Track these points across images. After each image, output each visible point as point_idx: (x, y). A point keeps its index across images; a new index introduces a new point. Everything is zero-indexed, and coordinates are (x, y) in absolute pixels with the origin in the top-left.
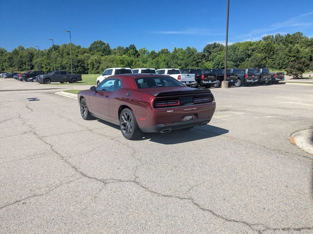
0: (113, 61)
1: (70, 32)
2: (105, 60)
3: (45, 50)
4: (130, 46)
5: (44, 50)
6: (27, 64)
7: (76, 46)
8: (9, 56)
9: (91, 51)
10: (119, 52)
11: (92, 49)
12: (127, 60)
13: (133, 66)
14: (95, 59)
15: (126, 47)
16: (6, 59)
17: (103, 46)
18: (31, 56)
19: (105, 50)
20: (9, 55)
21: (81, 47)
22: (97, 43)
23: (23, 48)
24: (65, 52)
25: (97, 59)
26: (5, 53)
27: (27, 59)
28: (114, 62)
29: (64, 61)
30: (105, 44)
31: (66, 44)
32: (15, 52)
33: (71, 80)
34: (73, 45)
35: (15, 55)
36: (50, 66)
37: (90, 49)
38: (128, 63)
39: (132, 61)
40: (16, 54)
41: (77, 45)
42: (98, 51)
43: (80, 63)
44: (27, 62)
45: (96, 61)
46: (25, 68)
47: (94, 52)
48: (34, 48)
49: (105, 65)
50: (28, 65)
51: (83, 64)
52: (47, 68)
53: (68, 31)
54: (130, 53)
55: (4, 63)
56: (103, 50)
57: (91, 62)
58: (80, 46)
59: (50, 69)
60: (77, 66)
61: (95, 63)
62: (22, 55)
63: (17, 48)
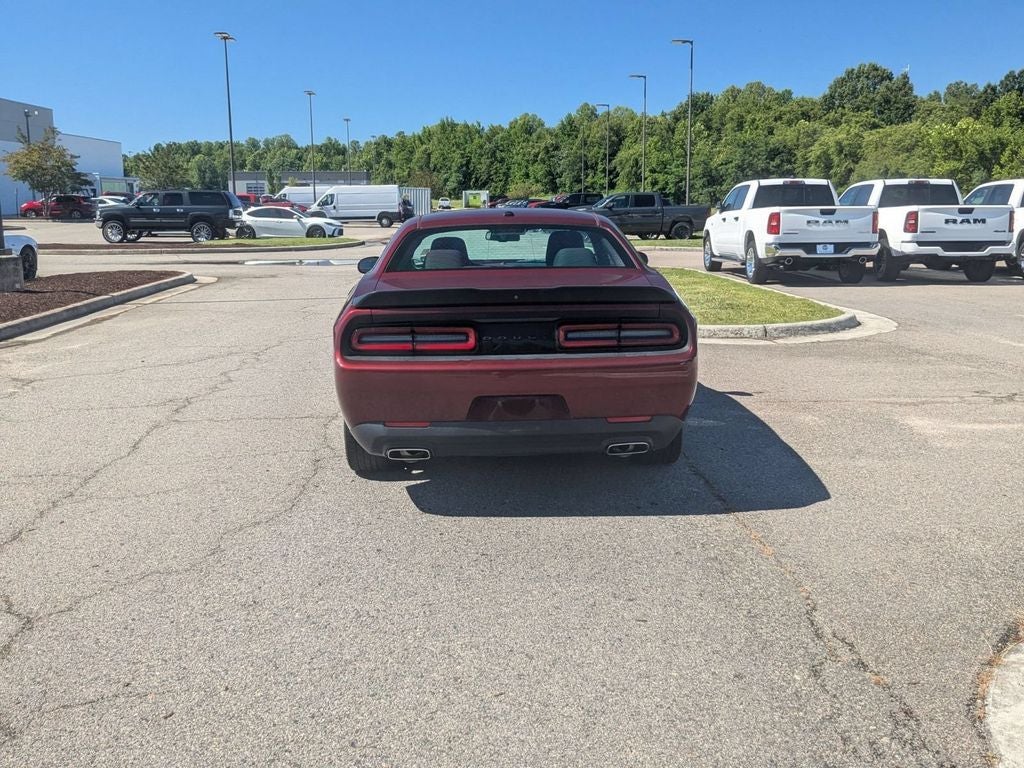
0: (909, 150)
1: (691, 43)
2: (879, 145)
3: (664, 115)
4: (1007, 77)
5: (658, 114)
6: (600, 167)
7: (776, 90)
8: (549, 140)
9: (829, 109)
10: (952, 108)
11: (837, 103)
12: (975, 143)
13: (1002, 167)
14: (839, 143)
15: (985, 84)
16: (539, 153)
17: (881, 88)
18: (617, 138)
19: (887, 101)
20: (548, 136)
21: (794, 96)
22: (858, 77)
23: (592, 113)
24: (732, 119)
25: (846, 142)
26: (539, 130)
27: (603, 151)
28: (918, 151)
29: (719, 152)
30: (891, 79)
31: (738, 86)
32: (568, 128)
33: (671, 228)
34: (763, 88)
35: (566, 138)
36: (666, 173)
37: (829, 103)
38: (982, 154)
39: (1002, 144)
40: (569, 135)
41: (779, 89)
42: (858, 109)
43: (777, 161)
44: (603, 159)
45: (841, 151)
46: (593, 183)
47: (843, 115)
48: (627, 110)
49: (877, 167)
50: (604, 171)
51: (789, 162)
52: (654, 183)
53: (684, 42)
54: (998, 111)
55: (530, 168)
56: (880, 105)
57: (818, 153)
58: (789, 93)
59: (667, 183)
60: (763, 170)
61: (836, 159)
62: (588, 137)
63: (574, 114)
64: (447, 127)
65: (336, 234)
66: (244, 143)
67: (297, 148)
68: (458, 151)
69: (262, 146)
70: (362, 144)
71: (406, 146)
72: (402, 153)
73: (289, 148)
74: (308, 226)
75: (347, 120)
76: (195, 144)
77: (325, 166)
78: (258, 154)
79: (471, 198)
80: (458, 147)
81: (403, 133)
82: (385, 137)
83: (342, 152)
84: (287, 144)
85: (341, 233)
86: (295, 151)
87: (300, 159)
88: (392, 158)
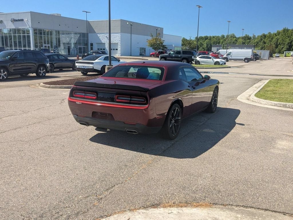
64: (285, 31)
65: (223, 64)
66: (220, 36)
67: (236, 37)
68: (288, 38)
69: (226, 37)
70: (256, 36)
71: (270, 37)
72: (269, 39)
73: (233, 38)
74: (215, 61)
75: (243, 29)
76: (207, 36)
77: (244, 43)
78: (224, 40)
79: (287, 54)
80: (288, 37)
81: (270, 33)
82: (264, 34)
83: (249, 38)
84: (233, 36)
85: (225, 64)
86: (235, 39)
87: (236, 41)
88: (265, 41)
